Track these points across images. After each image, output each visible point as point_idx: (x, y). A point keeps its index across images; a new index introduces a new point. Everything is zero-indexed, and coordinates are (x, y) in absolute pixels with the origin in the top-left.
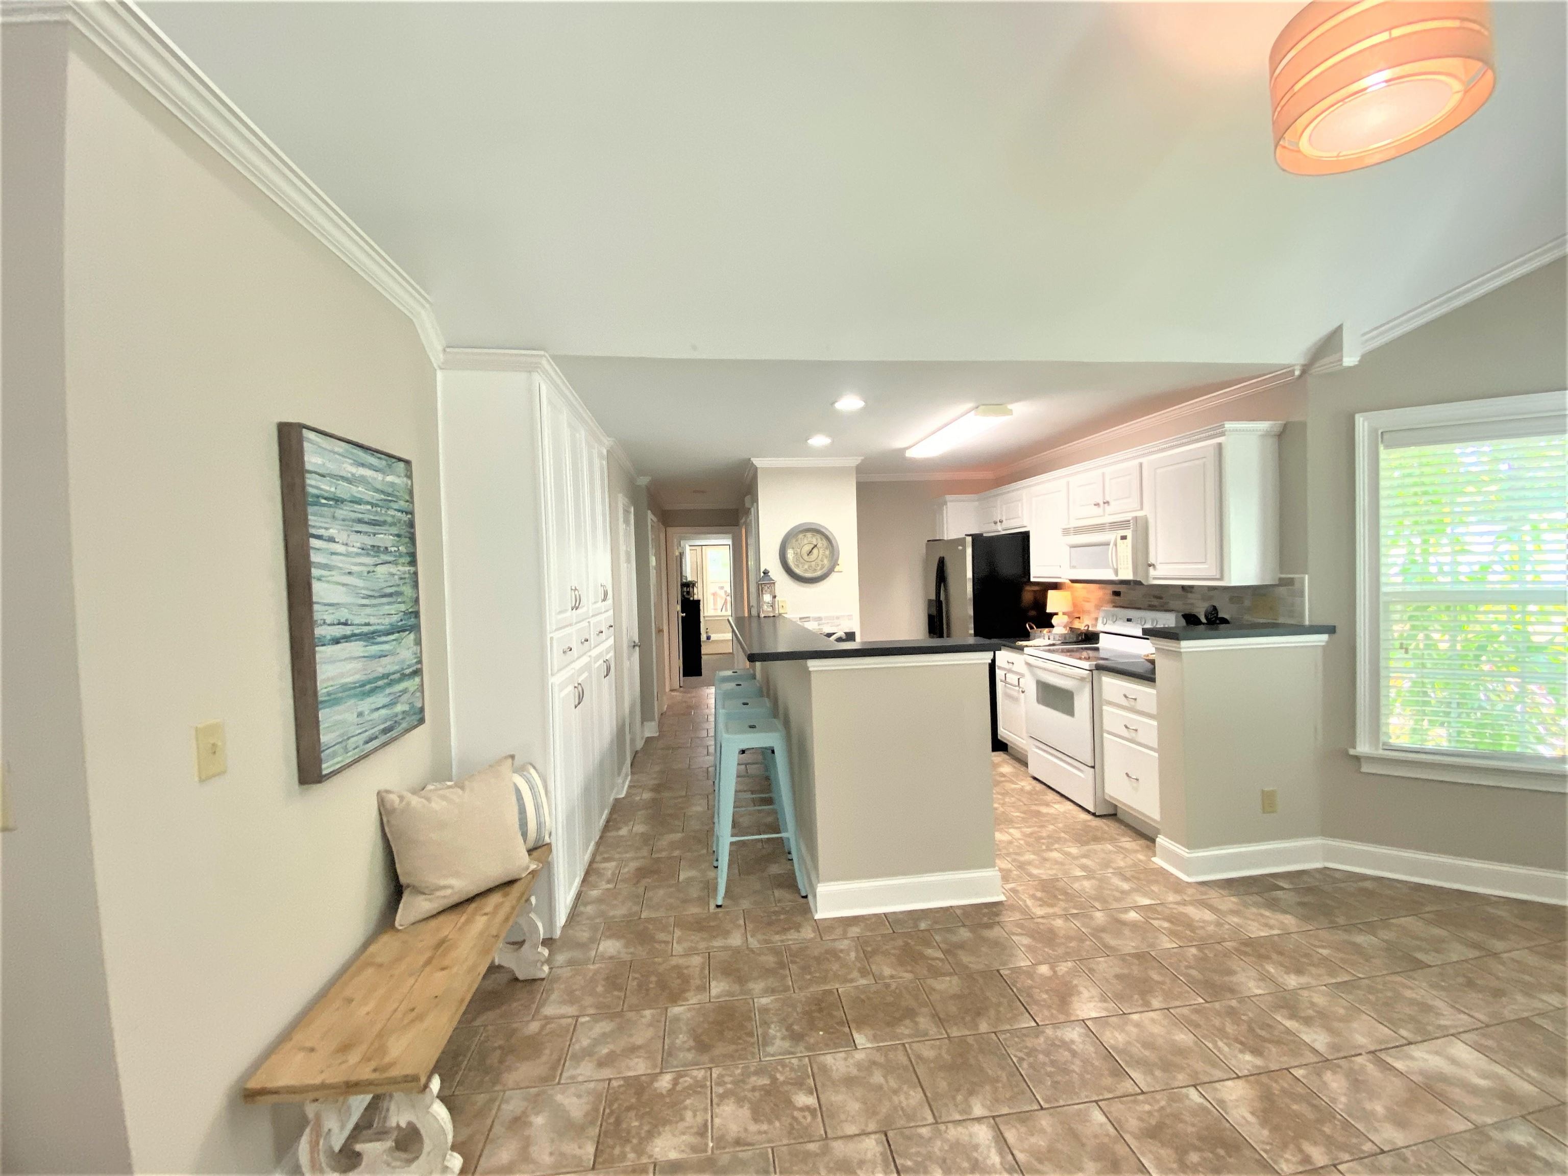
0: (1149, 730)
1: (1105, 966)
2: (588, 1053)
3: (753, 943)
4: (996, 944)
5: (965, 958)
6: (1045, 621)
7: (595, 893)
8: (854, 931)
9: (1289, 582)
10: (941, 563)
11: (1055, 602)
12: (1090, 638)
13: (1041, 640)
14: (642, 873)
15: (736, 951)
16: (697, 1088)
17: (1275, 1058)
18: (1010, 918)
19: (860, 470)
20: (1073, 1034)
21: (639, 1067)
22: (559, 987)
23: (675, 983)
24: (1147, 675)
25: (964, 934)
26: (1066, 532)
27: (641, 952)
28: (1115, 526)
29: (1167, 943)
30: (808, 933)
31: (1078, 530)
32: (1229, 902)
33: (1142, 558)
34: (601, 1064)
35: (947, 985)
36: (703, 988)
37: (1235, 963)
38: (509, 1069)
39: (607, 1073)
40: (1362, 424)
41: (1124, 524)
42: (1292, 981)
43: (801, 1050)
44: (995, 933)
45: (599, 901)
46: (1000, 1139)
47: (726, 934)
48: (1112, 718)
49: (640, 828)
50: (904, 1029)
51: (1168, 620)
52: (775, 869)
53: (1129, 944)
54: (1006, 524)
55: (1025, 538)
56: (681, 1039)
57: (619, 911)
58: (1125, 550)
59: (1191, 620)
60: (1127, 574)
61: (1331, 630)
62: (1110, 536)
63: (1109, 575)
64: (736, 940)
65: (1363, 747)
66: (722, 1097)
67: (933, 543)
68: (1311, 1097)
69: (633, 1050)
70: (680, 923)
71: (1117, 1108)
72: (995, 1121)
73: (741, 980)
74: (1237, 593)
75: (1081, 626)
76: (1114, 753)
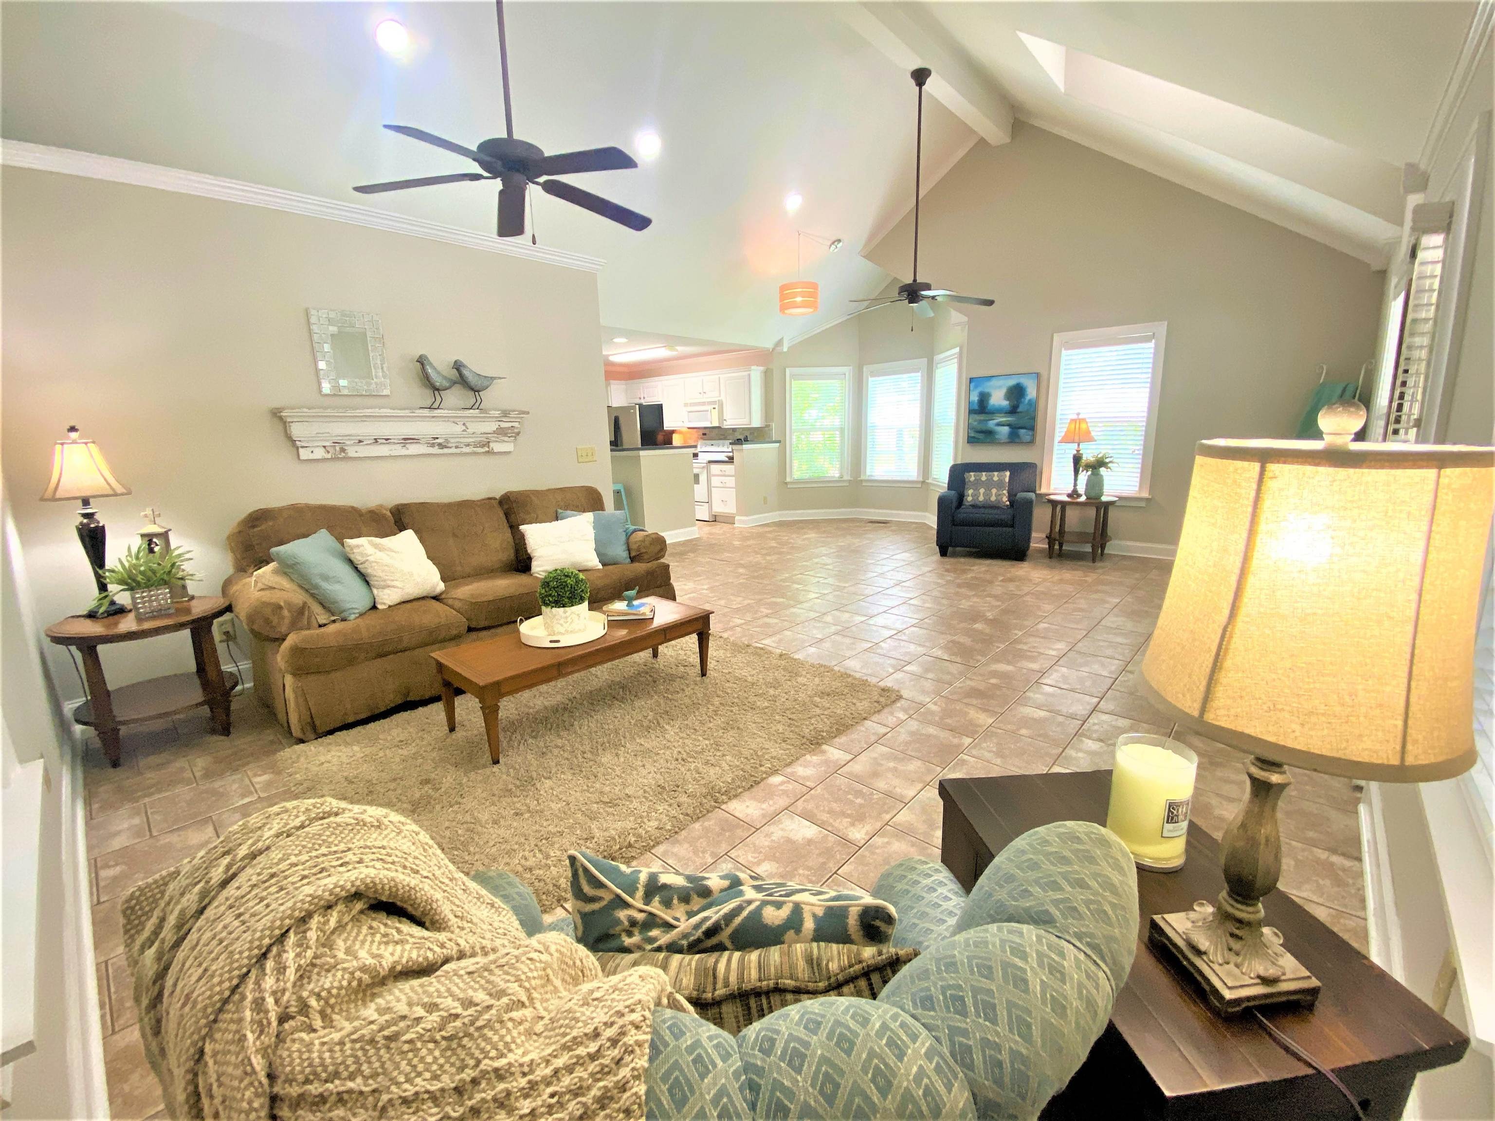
0: (731, 481)
9: (768, 426)
10: (616, 418)
24: (731, 460)
26: (686, 405)
28: (710, 403)
31: (692, 404)
33: (721, 418)
40: (788, 371)
41: (714, 403)
48: (715, 481)
51: (732, 440)
54: (647, 399)
55: (660, 407)
58: (715, 413)
59: (739, 440)
60: (712, 424)
61: (779, 442)
62: (707, 407)
63: (703, 424)
65: (788, 480)
67: (610, 408)
74: (753, 430)
76: (716, 494)
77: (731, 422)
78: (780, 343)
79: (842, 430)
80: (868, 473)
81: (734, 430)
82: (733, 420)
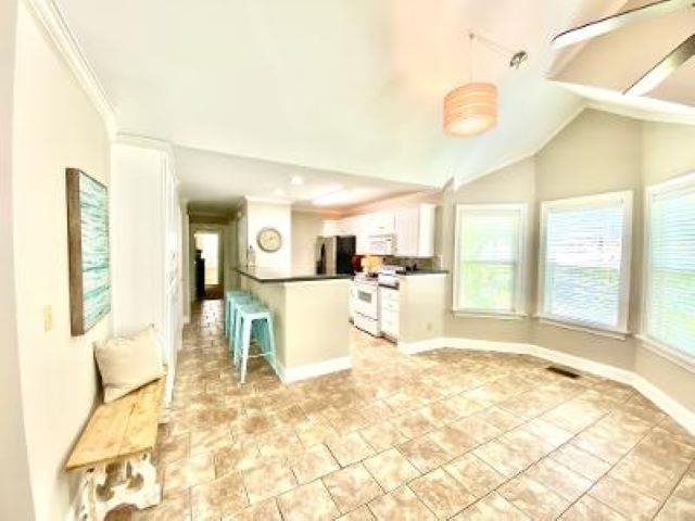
0: (396, 306)
1: (386, 383)
2: (200, 443)
3: (261, 395)
4: (350, 382)
5: (342, 387)
6: (360, 269)
7: (180, 388)
8: (301, 385)
9: (436, 257)
10: (323, 246)
11: (364, 263)
12: (375, 276)
13: (360, 276)
14: (202, 378)
15: (253, 399)
16: (251, 445)
17: (434, 399)
18: (354, 373)
19: (293, 206)
20: (380, 403)
21: (224, 443)
22: (177, 425)
23: (231, 413)
24: (396, 287)
25: (340, 380)
26: (371, 237)
27: (212, 406)
28: (386, 236)
29: (402, 373)
30: (282, 388)
31: (374, 237)
32: (418, 359)
34: (207, 446)
35: (336, 397)
36: (244, 413)
37: (422, 376)
38: (164, 456)
39: (211, 448)
40: (459, 208)
41: (389, 236)
42: (437, 379)
43: (289, 425)
44: (350, 378)
45: (184, 391)
46: (362, 436)
47: (248, 394)
48: (384, 303)
49: (195, 361)
50: (325, 412)
51: (401, 269)
52: (263, 369)
53: (392, 375)
55: (354, 238)
56: (239, 432)
57: (196, 393)
58: (389, 244)
59: (408, 269)
60: (389, 253)
61: (447, 272)
62: (384, 239)
63: (382, 253)
64: (253, 395)
65: (455, 309)
66: (263, 445)
67: (320, 238)
68: (444, 407)
69: (220, 439)
70: (226, 394)
71: (393, 421)
72: (358, 431)
73: (259, 408)
74: (422, 260)
75: (373, 271)
76: (385, 316)
77: (402, 252)
78: (450, 183)
79: (514, 265)
80: (546, 309)
81: (407, 259)
82: (404, 251)
